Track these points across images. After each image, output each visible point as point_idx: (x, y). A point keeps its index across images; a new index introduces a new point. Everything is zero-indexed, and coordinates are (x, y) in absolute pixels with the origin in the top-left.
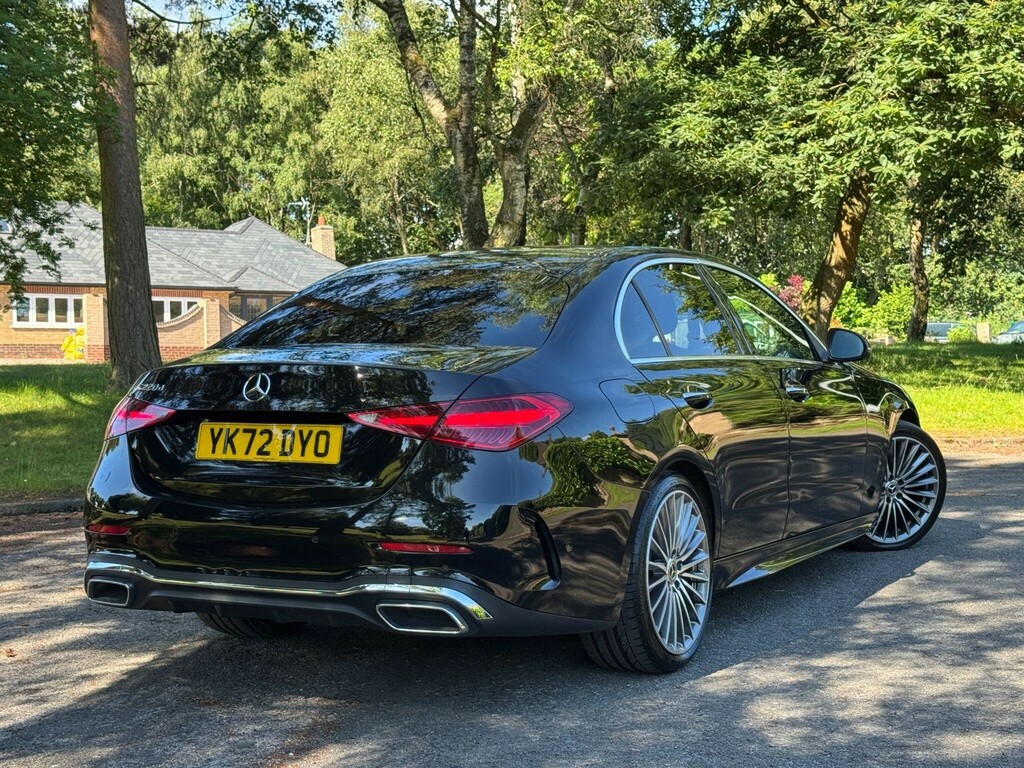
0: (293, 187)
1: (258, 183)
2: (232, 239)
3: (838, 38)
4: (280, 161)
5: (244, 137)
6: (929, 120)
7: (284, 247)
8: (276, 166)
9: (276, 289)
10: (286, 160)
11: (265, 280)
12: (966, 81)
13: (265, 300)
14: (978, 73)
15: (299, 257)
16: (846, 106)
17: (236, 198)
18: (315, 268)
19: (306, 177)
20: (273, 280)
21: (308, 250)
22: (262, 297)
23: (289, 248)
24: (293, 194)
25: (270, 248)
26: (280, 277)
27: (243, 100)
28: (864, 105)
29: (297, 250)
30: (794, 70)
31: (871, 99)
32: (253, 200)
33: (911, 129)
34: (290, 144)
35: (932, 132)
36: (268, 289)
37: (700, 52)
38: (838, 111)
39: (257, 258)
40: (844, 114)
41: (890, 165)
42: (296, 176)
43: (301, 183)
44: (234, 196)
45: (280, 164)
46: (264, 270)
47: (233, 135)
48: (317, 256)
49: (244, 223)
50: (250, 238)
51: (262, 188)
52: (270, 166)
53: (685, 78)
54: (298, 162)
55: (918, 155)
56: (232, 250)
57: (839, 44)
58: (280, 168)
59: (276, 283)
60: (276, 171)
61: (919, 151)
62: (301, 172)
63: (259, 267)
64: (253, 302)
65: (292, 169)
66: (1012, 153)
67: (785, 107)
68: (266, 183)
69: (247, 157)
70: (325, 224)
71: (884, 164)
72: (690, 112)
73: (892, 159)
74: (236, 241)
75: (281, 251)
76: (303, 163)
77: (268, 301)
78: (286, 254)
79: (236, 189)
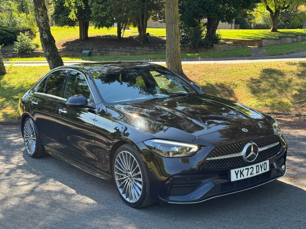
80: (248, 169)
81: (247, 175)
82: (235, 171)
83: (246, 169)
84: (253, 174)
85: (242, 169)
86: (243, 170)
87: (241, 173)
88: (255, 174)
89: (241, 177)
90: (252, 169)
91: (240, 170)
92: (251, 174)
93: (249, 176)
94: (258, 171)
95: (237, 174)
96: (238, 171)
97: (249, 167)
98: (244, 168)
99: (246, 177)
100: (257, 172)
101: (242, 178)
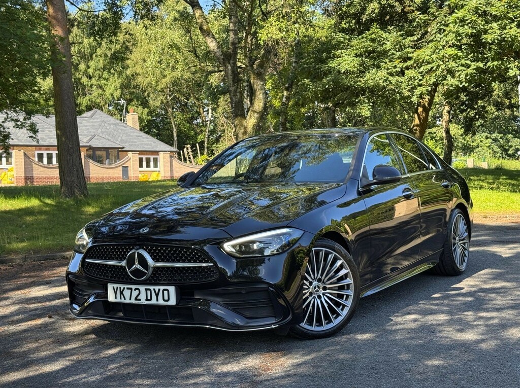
0: (115, 93)
1: (96, 92)
2: (86, 120)
3: (422, 18)
4: (107, 80)
5: (88, 67)
6: (472, 57)
7: (114, 124)
8: (106, 82)
9: (110, 146)
10: (111, 79)
11: (105, 141)
12: (490, 38)
13: (105, 152)
14: (497, 34)
15: (122, 130)
16: (428, 52)
17: (85, 99)
18: (130, 135)
19: (121, 88)
20: (109, 142)
21: (125, 126)
22: (104, 150)
23: (116, 125)
24: (115, 97)
25: (106, 125)
26: (112, 140)
27: (88, 48)
28: (437, 51)
29: (120, 126)
30: (399, 33)
31: (441, 47)
32: (93, 100)
33: (463, 62)
35: (473, 63)
36: (107, 146)
37: (345, 24)
38: (424, 53)
39: (100, 130)
40: (427, 55)
41: (452, 80)
42: (116, 88)
43: (119, 92)
44: (83, 98)
45: (107, 81)
46: (104, 136)
47: (82, 66)
48: (130, 129)
49: (92, 112)
50: (95, 120)
51: (98, 94)
52: (103, 82)
53: (342, 37)
54: (117, 80)
55: (467, 75)
56: (86, 126)
57: (423, 21)
58: (107, 83)
59: (111, 143)
60: (105, 85)
61: (467, 73)
62: (118, 86)
63: (101, 135)
64: (98, 153)
65: (114, 84)
66: (514, 74)
67: (395, 52)
68: (100, 91)
69: (90, 78)
70: (134, 112)
71: (449, 80)
72: (347, 55)
73: (453, 77)
74: (88, 122)
75: (112, 126)
76: (120, 81)
77: (107, 152)
78: (115, 128)
79: (85, 95)
80: (131, 289)
81: (130, 299)
82: (113, 287)
83: (128, 288)
84: (140, 300)
85: (122, 286)
86: (124, 288)
87: (121, 293)
88: (143, 301)
89: (121, 299)
90: (137, 291)
91: (120, 288)
92: (136, 299)
93: (133, 301)
94: (149, 298)
95: (116, 293)
96: (117, 287)
97: (134, 287)
98: (126, 286)
99: (127, 301)
100: (147, 300)
101: (123, 301)
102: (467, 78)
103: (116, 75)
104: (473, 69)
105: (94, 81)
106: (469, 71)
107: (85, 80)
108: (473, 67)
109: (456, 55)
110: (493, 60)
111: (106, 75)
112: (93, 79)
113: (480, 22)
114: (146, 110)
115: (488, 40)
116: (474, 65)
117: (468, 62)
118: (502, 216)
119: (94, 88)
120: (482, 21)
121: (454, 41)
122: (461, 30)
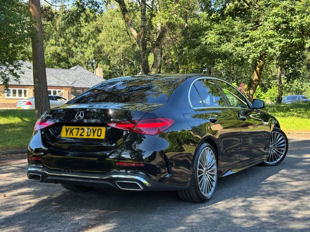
0: (90, 56)
1: (79, 55)
2: (71, 72)
4: (86, 48)
6: (283, 36)
7: (87, 74)
9: (85, 87)
10: (88, 48)
11: (82, 84)
13: (81, 90)
14: (298, 22)
15: (92, 77)
16: (258, 32)
18: (97, 81)
19: (94, 53)
20: (84, 84)
21: (95, 75)
23: (89, 75)
24: (90, 58)
25: (83, 74)
26: (86, 83)
28: (264, 32)
29: (91, 75)
31: (266, 30)
32: (78, 60)
33: (278, 39)
34: (89, 43)
36: (82, 87)
38: (256, 34)
39: (79, 77)
40: (258, 35)
41: (271, 50)
42: (91, 53)
43: (93, 55)
44: (72, 59)
46: (81, 81)
47: (72, 41)
48: (97, 77)
49: (75, 67)
50: (77, 72)
52: (83, 50)
54: (92, 49)
56: (72, 75)
58: (86, 50)
61: (280, 45)
64: (78, 91)
65: (90, 51)
66: (308, 46)
68: (82, 55)
71: (269, 49)
73: (272, 48)
74: (73, 72)
79: (73, 57)
102: (280, 48)
103: (91, 46)
104: (284, 43)
105: (78, 49)
106: (282, 44)
107: (73, 49)
108: (284, 42)
109: (274, 34)
110: (296, 37)
111: (85, 46)
112: (78, 48)
113: (288, 14)
114: (108, 67)
115: (293, 25)
116: (284, 41)
117: (282, 39)
118: (300, 133)
119: (78, 53)
120: (289, 14)
121: (273, 26)
122: (276, 20)
